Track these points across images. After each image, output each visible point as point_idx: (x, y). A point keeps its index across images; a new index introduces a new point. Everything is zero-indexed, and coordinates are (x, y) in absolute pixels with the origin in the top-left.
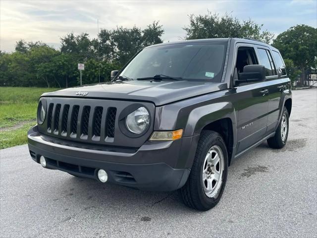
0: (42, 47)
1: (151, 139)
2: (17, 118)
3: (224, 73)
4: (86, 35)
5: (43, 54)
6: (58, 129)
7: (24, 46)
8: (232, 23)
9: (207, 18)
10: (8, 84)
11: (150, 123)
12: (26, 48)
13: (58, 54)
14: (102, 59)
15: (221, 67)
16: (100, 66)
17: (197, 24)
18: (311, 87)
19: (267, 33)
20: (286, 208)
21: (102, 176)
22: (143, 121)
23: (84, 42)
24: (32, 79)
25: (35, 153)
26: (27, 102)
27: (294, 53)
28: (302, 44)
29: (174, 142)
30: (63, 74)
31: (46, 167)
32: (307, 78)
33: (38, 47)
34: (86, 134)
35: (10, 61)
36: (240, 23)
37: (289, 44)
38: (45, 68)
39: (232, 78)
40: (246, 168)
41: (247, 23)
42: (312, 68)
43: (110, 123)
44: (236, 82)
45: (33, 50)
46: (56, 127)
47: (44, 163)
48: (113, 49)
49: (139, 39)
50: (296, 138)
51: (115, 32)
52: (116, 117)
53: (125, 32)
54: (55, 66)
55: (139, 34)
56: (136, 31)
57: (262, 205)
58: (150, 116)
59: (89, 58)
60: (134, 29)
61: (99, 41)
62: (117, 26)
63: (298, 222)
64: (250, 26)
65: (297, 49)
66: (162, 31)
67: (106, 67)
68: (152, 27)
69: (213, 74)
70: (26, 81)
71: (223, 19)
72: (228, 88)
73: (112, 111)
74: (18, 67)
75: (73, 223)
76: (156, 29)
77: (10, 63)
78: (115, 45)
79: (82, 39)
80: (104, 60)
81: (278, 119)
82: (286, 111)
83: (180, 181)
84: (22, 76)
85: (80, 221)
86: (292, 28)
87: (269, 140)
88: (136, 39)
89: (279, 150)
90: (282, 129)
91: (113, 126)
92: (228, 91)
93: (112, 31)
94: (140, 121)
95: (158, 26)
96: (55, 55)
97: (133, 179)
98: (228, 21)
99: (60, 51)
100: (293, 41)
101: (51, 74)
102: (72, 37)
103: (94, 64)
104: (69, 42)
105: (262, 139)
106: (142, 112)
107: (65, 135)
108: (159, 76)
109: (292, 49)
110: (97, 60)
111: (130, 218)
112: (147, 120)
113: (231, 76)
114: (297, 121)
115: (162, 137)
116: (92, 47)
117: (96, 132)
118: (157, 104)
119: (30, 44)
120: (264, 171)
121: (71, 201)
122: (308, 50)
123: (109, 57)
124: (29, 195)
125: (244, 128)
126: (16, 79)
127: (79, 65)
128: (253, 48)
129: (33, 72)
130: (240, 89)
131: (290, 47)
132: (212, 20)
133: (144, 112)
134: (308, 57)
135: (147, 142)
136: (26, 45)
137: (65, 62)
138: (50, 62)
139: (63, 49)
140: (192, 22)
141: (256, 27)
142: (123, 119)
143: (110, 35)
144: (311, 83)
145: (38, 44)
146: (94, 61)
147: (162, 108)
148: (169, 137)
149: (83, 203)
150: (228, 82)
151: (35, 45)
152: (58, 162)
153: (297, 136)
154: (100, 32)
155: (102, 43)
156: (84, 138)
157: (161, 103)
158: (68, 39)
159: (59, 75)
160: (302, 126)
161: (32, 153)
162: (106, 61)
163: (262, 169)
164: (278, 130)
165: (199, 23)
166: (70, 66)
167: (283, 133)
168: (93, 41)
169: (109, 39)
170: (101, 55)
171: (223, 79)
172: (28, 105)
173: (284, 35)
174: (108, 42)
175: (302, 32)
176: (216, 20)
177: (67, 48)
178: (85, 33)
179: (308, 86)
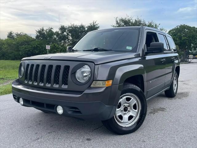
0: (24, 36)
1: (92, 86)
2: (7, 78)
3: (138, 47)
4: (51, 28)
5: (24, 40)
6: (31, 81)
7: (13, 35)
8: (141, 23)
9: (126, 19)
10: (2, 58)
11: (91, 76)
12: (14, 36)
13: (34, 40)
14: (61, 43)
15: (136, 43)
16: (60, 48)
17: (120, 23)
18: (190, 62)
19: (163, 29)
20: (179, 133)
21: (59, 110)
22: (87, 74)
23: (50, 33)
24: (17, 55)
25: (16, 96)
26: (13, 69)
27: (179, 41)
28: (184, 36)
29: (107, 88)
30: (36, 52)
31: (23, 105)
32: (187, 57)
33: (21, 35)
34: (49, 83)
35: (4, 44)
36: (146, 23)
37: (176, 36)
38: (25, 48)
39: (143, 51)
40: (152, 109)
41: (150, 23)
42: (190, 51)
43: (65, 76)
44: (146, 53)
45: (18, 38)
46: (30, 79)
47: (22, 103)
48: (68, 37)
49: (84, 32)
50: (183, 91)
51: (69, 27)
52: (69, 72)
53: (76, 27)
54: (31, 47)
55: (84, 28)
56: (82, 27)
57: (163, 131)
58: (91, 72)
59: (53, 43)
60: (81, 26)
61: (60, 32)
62: (71, 24)
63: (187, 142)
64: (152, 25)
65: (181, 39)
66: (99, 27)
67: (63, 48)
68: (92, 24)
69: (131, 47)
70: (13, 56)
71: (136, 20)
72: (141, 56)
73: (67, 68)
74: (8, 48)
75: (41, 142)
76: (95, 26)
77: (3, 45)
78: (70, 35)
79: (49, 31)
80: (62, 44)
81: (172, 78)
82: (176, 74)
83: (110, 114)
84: (11, 54)
85: (45, 141)
86: (178, 26)
87: (165, 91)
88: (83, 32)
89: (172, 98)
90: (174, 85)
91: (67, 78)
92: (141, 58)
93: (68, 26)
94: (85, 74)
95: (96, 24)
96: (32, 41)
97: (79, 112)
98: (138, 22)
99: (35, 38)
100: (178, 34)
101: (29, 52)
102: (43, 30)
103: (56, 46)
104: (41, 33)
105: (162, 90)
106: (86, 69)
107: (36, 84)
108: (97, 48)
109: (178, 39)
110: (58, 44)
111: (78, 139)
112: (89, 74)
113: (143, 50)
114: (182, 81)
115: (99, 84)
116: (55, 36)
117: (56, 82)
118: (95, 64)
119: (17, 34)
120: (163, 111)
121: (40, 128)
122: (188, 40)
123: (65, 42)
124: (12, 124)
125: (151, 82)
126: (7, 55)
127: (47, 46)
128: (156, 33)
129: (18, 51)
130: (148, 57)
131: (177, 38)
132: (129, 20)
133: (88, 69)
134: (188, 44)
135: (89, 88)
136: (14, 34)
137: (38, 45)
138: (29, 45)
139: (37, 37)
140: (117, 22)
141: (156, 25)
142: (74, 73)
143: (66, 29)
144: (190, 60)
145: (22, 34)
146: (56, 45)
147: (99, 66)
148: (103, 85)
149: (47, 129)
150: (140, 52)
151: (19, 35)
152: (31, 102)
153: (183, 90)
154: (60, 27)
155: (62, 34)
156: (48, 85)
157: (99, 63)
158: (41, 31)
159: (34, 53)
160: (186, 84)
161: (14, 96)
162: (63, 45)
163: (163, 109)
164: (171, 85)
165: (121, 22)
166: (41, 48)
167: (175, 88)
168: (56, 32)
169: (66, 32)
170: (61, 41)
171: (137, 51)
172: (14, 70)
173: (173, 31)
174: (65, 33)
175: (184, 29)
176: (131, 21)
177: (40, 36)
178: (51, 27)
179: (188, 62)
